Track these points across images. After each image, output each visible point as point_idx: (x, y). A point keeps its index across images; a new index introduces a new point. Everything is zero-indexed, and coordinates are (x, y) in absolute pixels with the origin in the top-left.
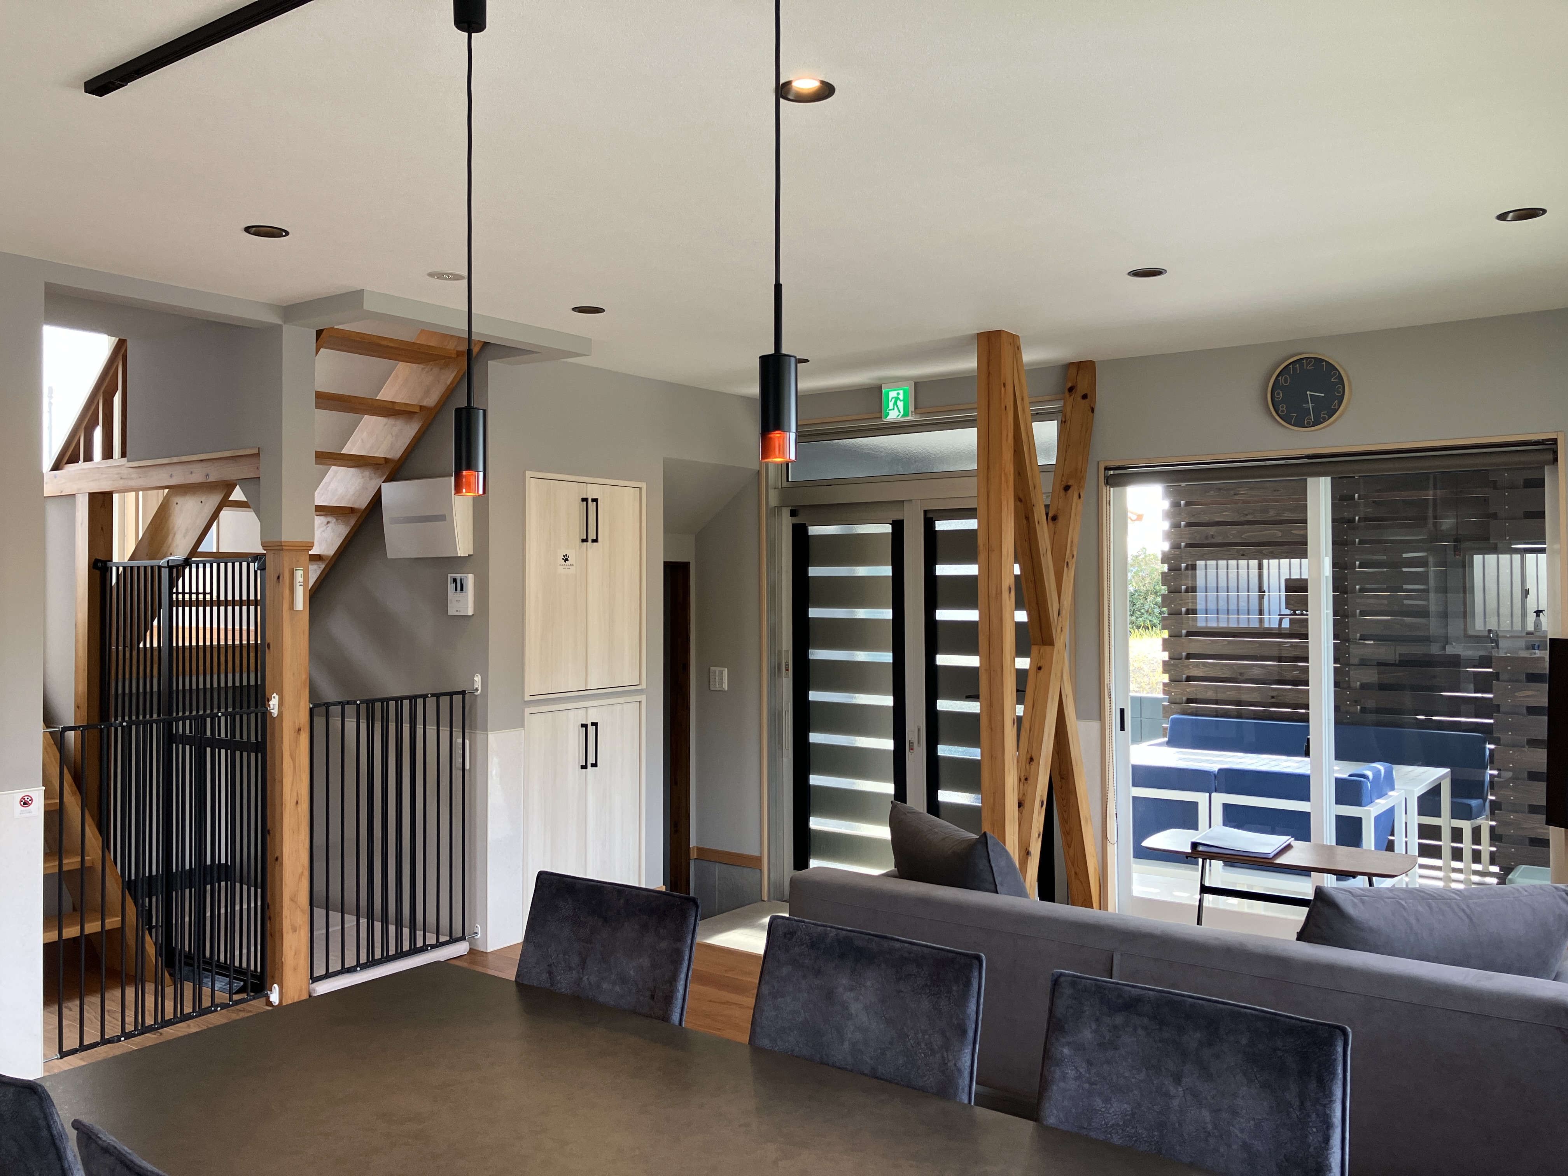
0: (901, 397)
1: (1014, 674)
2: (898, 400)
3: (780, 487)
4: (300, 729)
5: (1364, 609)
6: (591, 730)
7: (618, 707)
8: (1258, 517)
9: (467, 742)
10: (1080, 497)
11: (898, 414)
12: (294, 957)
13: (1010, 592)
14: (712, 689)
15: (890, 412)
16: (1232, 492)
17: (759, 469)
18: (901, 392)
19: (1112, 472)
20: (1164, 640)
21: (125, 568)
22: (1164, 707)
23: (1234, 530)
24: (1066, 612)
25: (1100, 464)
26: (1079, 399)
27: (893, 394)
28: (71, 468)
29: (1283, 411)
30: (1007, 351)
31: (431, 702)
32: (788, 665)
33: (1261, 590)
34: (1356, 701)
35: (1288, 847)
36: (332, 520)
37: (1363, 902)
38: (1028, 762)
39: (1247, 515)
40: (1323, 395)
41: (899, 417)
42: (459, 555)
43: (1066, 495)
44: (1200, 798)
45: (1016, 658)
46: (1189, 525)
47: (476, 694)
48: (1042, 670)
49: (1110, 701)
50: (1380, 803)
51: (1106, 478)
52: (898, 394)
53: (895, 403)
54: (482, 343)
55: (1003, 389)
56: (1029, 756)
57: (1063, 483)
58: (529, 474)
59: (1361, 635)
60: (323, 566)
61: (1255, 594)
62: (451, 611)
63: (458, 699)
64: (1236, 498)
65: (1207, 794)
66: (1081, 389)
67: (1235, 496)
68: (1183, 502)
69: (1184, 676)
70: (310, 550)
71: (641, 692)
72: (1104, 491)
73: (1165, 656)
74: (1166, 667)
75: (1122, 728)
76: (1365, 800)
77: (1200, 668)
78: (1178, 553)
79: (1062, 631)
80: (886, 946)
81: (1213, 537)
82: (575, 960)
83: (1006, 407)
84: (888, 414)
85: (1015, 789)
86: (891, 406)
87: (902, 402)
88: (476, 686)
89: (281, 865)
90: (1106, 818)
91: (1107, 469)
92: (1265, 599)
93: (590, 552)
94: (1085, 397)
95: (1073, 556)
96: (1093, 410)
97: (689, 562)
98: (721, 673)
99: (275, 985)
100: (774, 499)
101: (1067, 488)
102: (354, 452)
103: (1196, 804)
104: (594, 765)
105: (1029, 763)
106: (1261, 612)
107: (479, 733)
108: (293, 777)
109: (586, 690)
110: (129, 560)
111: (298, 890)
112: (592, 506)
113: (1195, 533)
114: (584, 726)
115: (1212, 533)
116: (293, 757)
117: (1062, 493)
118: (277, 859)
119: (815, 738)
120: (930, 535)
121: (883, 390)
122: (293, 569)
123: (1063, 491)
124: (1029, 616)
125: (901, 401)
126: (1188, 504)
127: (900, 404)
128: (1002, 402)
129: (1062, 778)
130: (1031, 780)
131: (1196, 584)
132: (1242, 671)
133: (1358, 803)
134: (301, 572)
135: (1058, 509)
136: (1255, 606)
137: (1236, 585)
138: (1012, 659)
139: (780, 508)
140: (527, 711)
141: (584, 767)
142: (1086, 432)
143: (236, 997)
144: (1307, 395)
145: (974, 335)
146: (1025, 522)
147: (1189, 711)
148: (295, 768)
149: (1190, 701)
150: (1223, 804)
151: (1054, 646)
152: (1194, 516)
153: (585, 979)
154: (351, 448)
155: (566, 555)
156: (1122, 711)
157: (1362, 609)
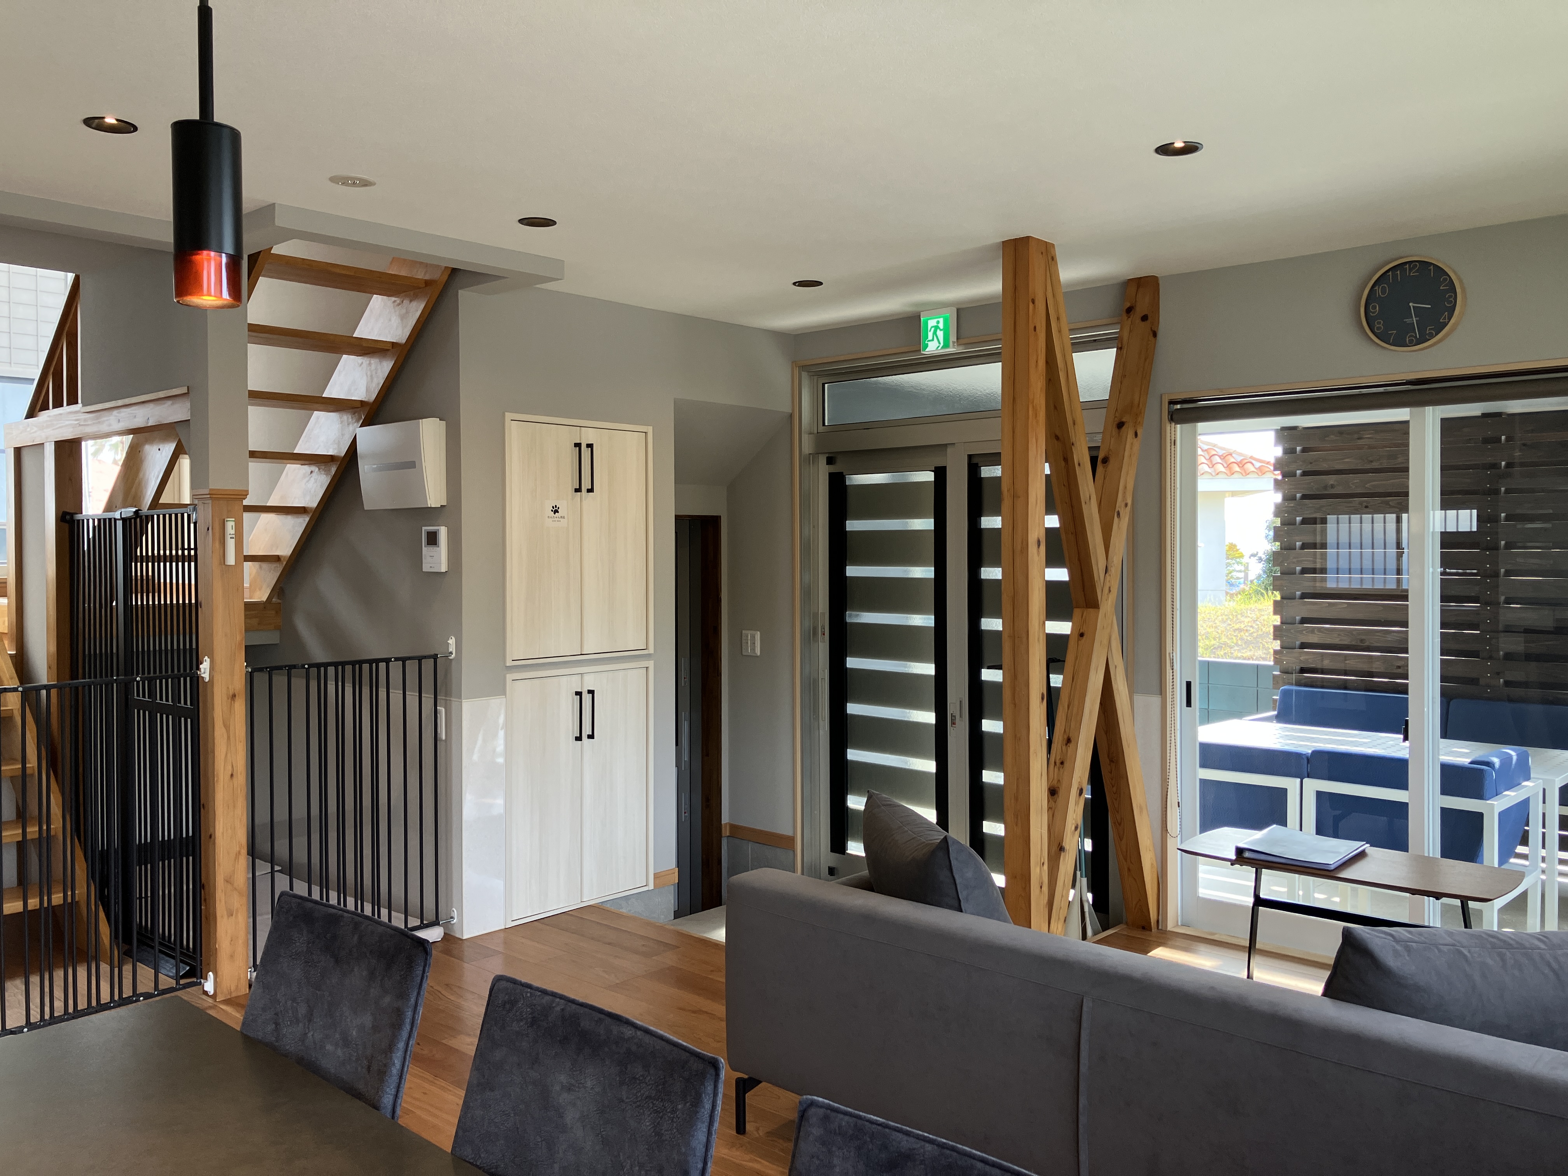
0: (941, 325)
1: (1043, 640)
2: (938, 330)
3: (816, 432)
4: (234, 696)
5: (1511, 569)
6: (587, 698)
7: (621, 673)
8: (1385, 464)
9: (441, 709)
10: (1136, 435)
11: (938, 345)
12: (231, 944)
13: (1039, 545)
14: (744, 653)
15: (929, 343)
16: (1356, 436)
17: (791, 412)
18: (941, 320)
19: (1179, 406)
20: (1275, 602)
21: (99, 520)
22: (1274, 676)
23: (1355, 479)
24: (1115, 571)
25: (1163, 397)
26: (1138, 320)
27: (932, 323)
28: (44, 416)
29: (1378, 328)
30: (1037, 264)
31: (396, 669)
32: (824, 629)
33: (1399, 545)
34: (1498, 674)
35: (1362, 855)
36: (315, 469)
37: (1408, 949)
38: (1064, 743)
39: (1372, 462)
40: (1430, 306)
41: (939, 348)
42: (429, 506)
43: (1119, 433)
44: (1291, 784)
45: (1046, 622)
46: (1305, 474)
47: (450, 658)
48: (1085, 637)
49: (1173, 672)
50: (1509, 795)
51: (1170, 414)
52: (938, 322)
53: (935, 333)
54: (450, 270)
55: (1031, 305)
56: (1066, 737)
57: (1116, 419)
58: (509, 416)
59: (1506, 598)
60: (307, 519)
61: (1392, 551)
62: (426, 568)
63: (428, 665)
64: (1360, 442)
65: (1298, 780)
66: (1141, 309)
67: (1359, 441)
68: (1299, 449)
69: (1298, 643)
70: (245, 499)
71: (649, 656)
72: (1168, 428)
73: (1277, 620)
74: (1277, 633)
75: (1189, 704)
76: (1487, 791)
77: (1315, 634)
78: (1292, 505)
79: (1110, 591)
80: (615, 1032)
81: (1332, 486)
82: (302, 1010)
83: (1035, 327)
84: (927, 346)
85: (1043, 774)
86: (930, 338)
87: (942, 332)
88: (450, 650)
89: (214, 843)
90: (1166, 808)
91: (1172, 402)
92: (1403, 558)
93: (584, 502)
94: (1144, 318)
95: (1126, 505)
96: (1155, 334)
97: (720, 516)
98: (753, 637)
99: (211, 973)
100: (808, 446)
101: (1120, 425)
102: (334, 395)
103: (1284, 792)
104: (591, 737)
105: (1066, 745)
106: (1399, 572)
107: (455, 701)
108: (227, 748)
109: (581, 654)
110: (104, 512)
111: (234, 870)
112: (586, 453)
113: (1312, 482)
114: (579, 694)
115: (1332, 483)
116: (227, 727)
117: (1115, 430)
118: (210, 836)
119: (853, 709)
120: (975, 483)
121: (922, 319)
122: (224, 519)
123: (1117, 430)
124: (1071, 574)
125: (941, 330)
126: (1304, 450)
127: (940, 334)
128: (1030, 321)
129: (1111, 761)
130: (1066, 764)
131: (1326, 540)
132: (1363, 637)
133: (1478, 794)
134: (233, 524)
135: (1109, 450)
136: (1392, 565)
137: (1371, 542)
138: (1042, 623)
139: (815, 455)
140: (509, 677)
141: (579, 739)
142: (1145, 360)
143: (182, 982)
144: (1410, 307)
145: (999, 243)
146: (1063, 463)
147: (1303, 681)
148: (229, 737)
149: (1303, 670)
150: (1317, 791)
151: (1099, 608)
152: (1311, 463)
153: (310, 1035)
154: (332, 392)
155: (556, 506)
156: (1189, 685)
157: (1507, 569)
